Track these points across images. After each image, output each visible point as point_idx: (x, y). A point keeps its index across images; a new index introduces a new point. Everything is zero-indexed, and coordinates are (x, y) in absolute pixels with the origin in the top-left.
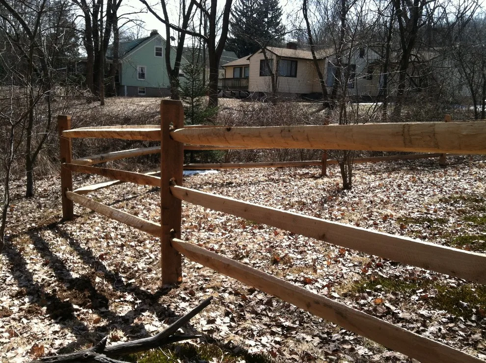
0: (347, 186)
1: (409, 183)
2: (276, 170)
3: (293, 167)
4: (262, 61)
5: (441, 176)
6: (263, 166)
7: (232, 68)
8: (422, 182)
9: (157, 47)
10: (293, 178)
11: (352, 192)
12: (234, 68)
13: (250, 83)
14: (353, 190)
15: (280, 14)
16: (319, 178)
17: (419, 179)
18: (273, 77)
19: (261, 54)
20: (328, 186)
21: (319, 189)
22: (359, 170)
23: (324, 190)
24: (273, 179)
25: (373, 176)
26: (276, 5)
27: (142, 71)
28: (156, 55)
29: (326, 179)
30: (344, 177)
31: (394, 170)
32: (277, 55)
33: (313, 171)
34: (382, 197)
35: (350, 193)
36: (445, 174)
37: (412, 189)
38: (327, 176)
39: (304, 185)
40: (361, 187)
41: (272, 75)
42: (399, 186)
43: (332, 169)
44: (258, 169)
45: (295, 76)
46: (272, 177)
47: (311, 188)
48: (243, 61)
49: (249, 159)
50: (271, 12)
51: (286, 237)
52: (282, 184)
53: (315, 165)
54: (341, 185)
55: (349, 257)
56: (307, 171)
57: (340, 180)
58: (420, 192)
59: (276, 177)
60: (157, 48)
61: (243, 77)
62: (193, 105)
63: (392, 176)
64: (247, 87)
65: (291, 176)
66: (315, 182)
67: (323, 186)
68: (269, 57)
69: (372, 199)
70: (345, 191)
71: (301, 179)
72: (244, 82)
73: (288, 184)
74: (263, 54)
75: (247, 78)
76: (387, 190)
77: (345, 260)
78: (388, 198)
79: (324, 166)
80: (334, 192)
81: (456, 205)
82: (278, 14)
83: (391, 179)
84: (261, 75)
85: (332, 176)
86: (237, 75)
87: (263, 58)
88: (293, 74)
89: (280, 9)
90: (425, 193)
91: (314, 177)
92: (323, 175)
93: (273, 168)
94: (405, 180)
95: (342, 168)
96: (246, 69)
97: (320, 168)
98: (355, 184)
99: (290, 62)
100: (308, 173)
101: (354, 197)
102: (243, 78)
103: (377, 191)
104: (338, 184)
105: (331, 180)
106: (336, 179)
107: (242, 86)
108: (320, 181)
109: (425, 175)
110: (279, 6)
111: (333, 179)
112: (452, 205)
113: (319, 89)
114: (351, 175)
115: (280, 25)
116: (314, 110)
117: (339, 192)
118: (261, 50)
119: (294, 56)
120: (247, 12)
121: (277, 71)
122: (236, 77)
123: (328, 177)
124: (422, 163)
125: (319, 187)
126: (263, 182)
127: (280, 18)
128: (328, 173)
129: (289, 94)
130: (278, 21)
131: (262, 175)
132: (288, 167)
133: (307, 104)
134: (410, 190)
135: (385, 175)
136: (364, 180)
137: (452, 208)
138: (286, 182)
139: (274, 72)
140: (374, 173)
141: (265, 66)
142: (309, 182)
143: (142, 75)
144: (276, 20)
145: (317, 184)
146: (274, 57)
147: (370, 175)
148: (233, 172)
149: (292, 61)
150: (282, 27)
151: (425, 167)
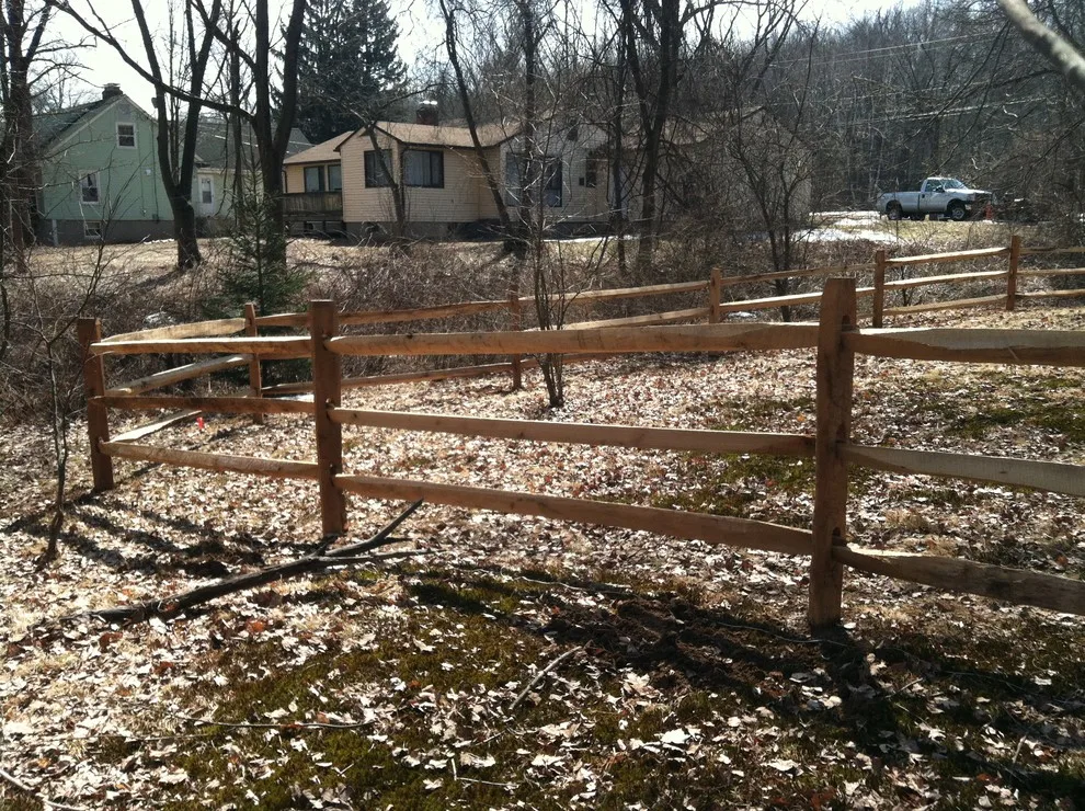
0: (557, 401)
1: (652, 390)
2: (432, 385)
3: (463, 377)
4: (367, 154)
5: (703, 375)
6: (407, 379)
7: (301, 168)
8: (672, 387)
9: (123, 124)
10: (466, 397)
11: (565, 411)
12: (305, 169)
13: (345, 203)
14: (566, 407)
15: (394, 35)
16: (510, 392)
17: (669, 381)
18: (397, 190)
19: (364, 138)
20: (527, 405)
21: (511, 410)
22: (576, 374)
23: (520, 410)
24: (431, 402)
25: (598, 383)
26: (383, 15)
27: (90, 183)
28: (121, 144)
29: (521, 394)
30: (550, 388)
31: (633, 370)
32: (399, 141)
33: (498, 382)
34: (608, 413)
35: (561, 412)
36: (710, 370)
37: (654, 398)
38: (523, 388)
39: (486, 407)
40: (577, 402)
41: (394, 186)
42: (637, 395)
43: (532, 376)
44: (397, 385)
45: (441, 185)
46: (426, 397)
47: (498, 410)
48: (323, 152)
49: (371, 369)
50: (373, 31)
51: (472, 473)
52: (449, 408)
53: (500, 372)
54: (547, 401)
55: (558, 484)
56: (488, 383)
57: (544, 394)
58: (665, 402)
59: (435, 396)
60: (121, 128)
61: (327, 189)
62: (260, 272)
63: (628, 380)
64: (340, 212)
65: (461, 393)
66: (504, 399)
67: (517, 406)
68: (382, 146)
69: (592, 417)
70: (554, 409)
71: (479, 397)
72: (331, 201)
73: (459, 406)
74: (369, 138)
75: (338, 192)
76: (618, 402)
77: (553, 488)
78: (617, 414)
79: (516, 370)
80: (537, 413)
81: (708, 414)
82: (387, 32)
83: (625, 386)
84: (368, 185)
85: (532, 387)
86: (314, 185)
87: (371, 147)
88: (436, 181)
89: (392, 22)
90: (671, 402)
91: (501, 391)
92: (517, 387)
93: (425, 383)
94: (648, 385)
95: (546, 372)
96: (334, 170)
97: (509, 375)
98: (570, 397)
99: (427, 154)
100: (490, 386)
101: (567, 417)
102: (330, 193)
103: (603, 405)
104: (541, 400)
105: (530, 395)
106: (537, 392)
107: (327, 209)
108: (512, 397)
109: (679, 375)
110: (390, 15)
111: (533, 393)
112: (702, 414)
113: (491, 211)
114: (561, 385)
115: (396, 60)
116: (488, 259)
117: (543, 412)
118: (363, 130)
119: (434, 142)
120: (320, 32)
121: (402, 177)
122: (310, 190)
123: (525, 390)
124: (682, 354)
125: (512, 407)
126: (414, 406)
127: (395, 43)
128: (524, 384)
129: (434, 225)
130: (391, 50)
131: (407, 396)
132: (453, 378)
133: (472, 245)
134: (651, 400)
135: (617, 380)
136: (584, 391)
137: (702, 418)
138: (455, 404)
139: (397, 180)
140: (601, 379)
141: (375, 165)
142: (494, 400)
143: (92, 194)
144: (385, 49)
145: (507, 403)
146: (394, 146)
147: (594, 381)
148: (352, 395)
149: (431, 153)
150: (399, 64)
151: (684, 361)
